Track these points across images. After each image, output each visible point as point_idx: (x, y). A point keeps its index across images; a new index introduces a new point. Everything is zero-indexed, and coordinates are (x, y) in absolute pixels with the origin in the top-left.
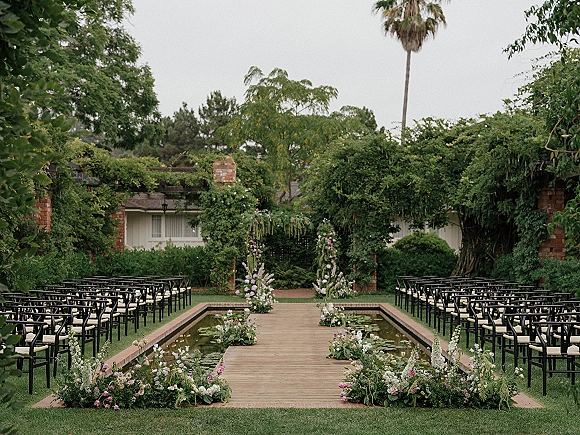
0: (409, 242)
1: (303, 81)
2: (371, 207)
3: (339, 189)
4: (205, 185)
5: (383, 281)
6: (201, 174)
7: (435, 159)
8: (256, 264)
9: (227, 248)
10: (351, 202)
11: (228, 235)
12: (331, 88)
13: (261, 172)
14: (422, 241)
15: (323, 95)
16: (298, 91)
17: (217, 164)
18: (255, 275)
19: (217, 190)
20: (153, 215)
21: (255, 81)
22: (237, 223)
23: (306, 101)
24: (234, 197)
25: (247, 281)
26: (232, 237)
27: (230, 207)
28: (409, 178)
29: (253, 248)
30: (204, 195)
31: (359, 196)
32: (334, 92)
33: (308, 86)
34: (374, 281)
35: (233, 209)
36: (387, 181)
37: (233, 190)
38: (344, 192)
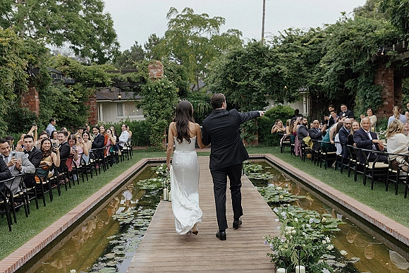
1: (203, 15)
2: (253, 89)
3: (231, 78)
4: (144, 81)
5: (262, 138)
6: (141, 73)
7: (296, 55)
9: (160, 121)
10: (240, 87)
11: (160, 112)
12: (221, 18)
13: (180, 71)
14: (282, 111)
15: (215, 23)
16: (200, 21)
17: (151, 66)
19: (151, 83)
20: (118, 103)
21: (173, 16)
22: (166, 104)
23: (205, 28)
24: (162, 87)
26: (163, 113)
27: (160, 94)
30: (143, 87)
31: (246, 83)
32: (222, 20)
33: (206, 18)
34: (257, 139)
35: (162, 95)
36: (265, 71)
37: (161, 83)
38: (235, 80)
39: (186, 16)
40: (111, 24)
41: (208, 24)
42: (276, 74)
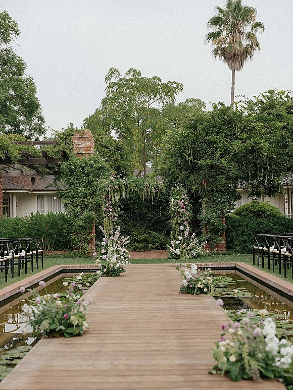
0: (247, 210)
1: (154, 78)
2: (219, 171)
3: (189, 155)
4: (65, 156)
5: (231, 242)
6: (62, 146)
7: (279, 124)
8: (112, 227)
9: (86, 213)
10: (200, 168)
11: (86, 202)
12: (177, 83)
14: (258, 208)
15: (170, 89)
16: (151, 87)
17: (76, 136)
18: (112, 238)
19: (76, 160)
20: (38, 195)
21: (114, 79)
22: (95, 190)
23: (156, 95)
24: (91, 166)
25: (104, 243)
26: (91, 203)
27: (88, 175)
28: (256, 143)
29: (109, 212)
30: (64, 165)
31: (208, 161)
32: (179, 87)
33: (158, 82)
34: (224, 242)
35: (91, 177)
36: (237, 146)
37: (90, 160)
38: (194, 158)
39: (132, 80)
40: (33, 90)
41: (161, 91)
42: (252, 152)
